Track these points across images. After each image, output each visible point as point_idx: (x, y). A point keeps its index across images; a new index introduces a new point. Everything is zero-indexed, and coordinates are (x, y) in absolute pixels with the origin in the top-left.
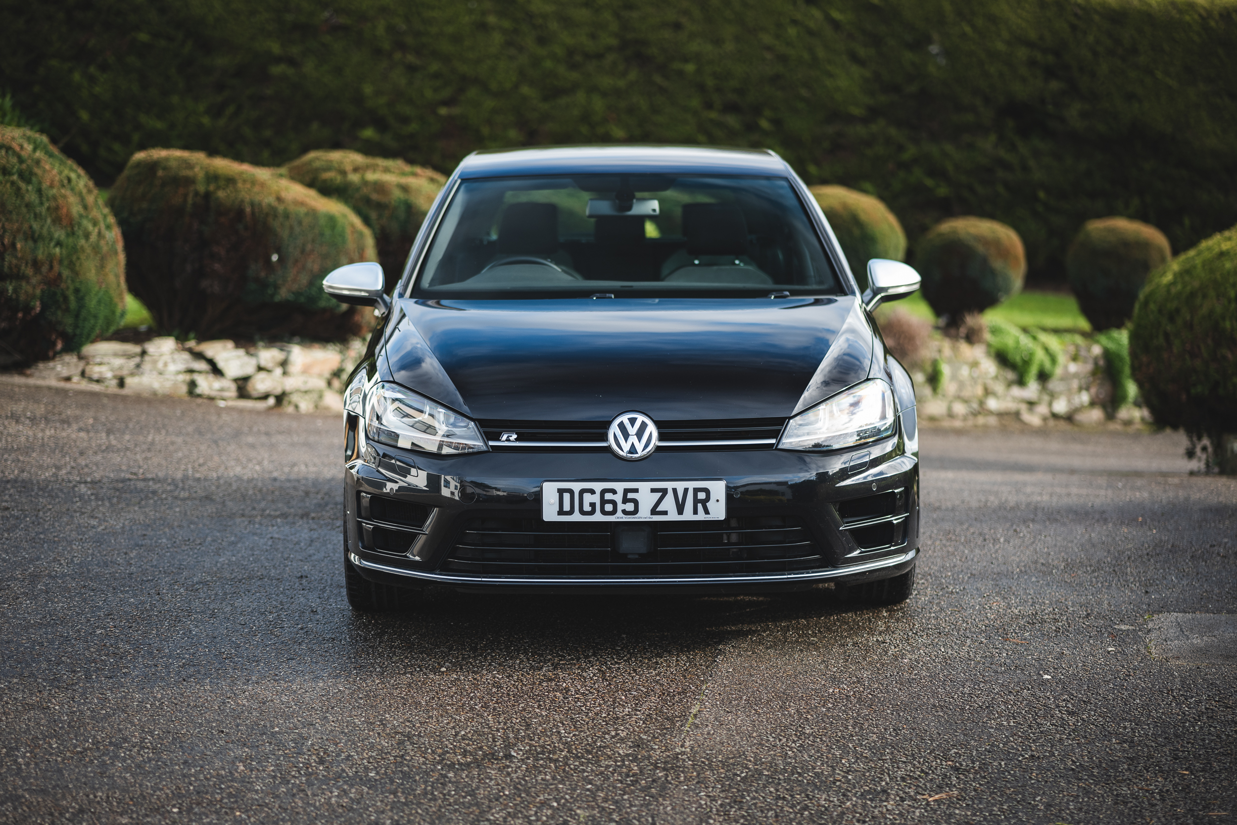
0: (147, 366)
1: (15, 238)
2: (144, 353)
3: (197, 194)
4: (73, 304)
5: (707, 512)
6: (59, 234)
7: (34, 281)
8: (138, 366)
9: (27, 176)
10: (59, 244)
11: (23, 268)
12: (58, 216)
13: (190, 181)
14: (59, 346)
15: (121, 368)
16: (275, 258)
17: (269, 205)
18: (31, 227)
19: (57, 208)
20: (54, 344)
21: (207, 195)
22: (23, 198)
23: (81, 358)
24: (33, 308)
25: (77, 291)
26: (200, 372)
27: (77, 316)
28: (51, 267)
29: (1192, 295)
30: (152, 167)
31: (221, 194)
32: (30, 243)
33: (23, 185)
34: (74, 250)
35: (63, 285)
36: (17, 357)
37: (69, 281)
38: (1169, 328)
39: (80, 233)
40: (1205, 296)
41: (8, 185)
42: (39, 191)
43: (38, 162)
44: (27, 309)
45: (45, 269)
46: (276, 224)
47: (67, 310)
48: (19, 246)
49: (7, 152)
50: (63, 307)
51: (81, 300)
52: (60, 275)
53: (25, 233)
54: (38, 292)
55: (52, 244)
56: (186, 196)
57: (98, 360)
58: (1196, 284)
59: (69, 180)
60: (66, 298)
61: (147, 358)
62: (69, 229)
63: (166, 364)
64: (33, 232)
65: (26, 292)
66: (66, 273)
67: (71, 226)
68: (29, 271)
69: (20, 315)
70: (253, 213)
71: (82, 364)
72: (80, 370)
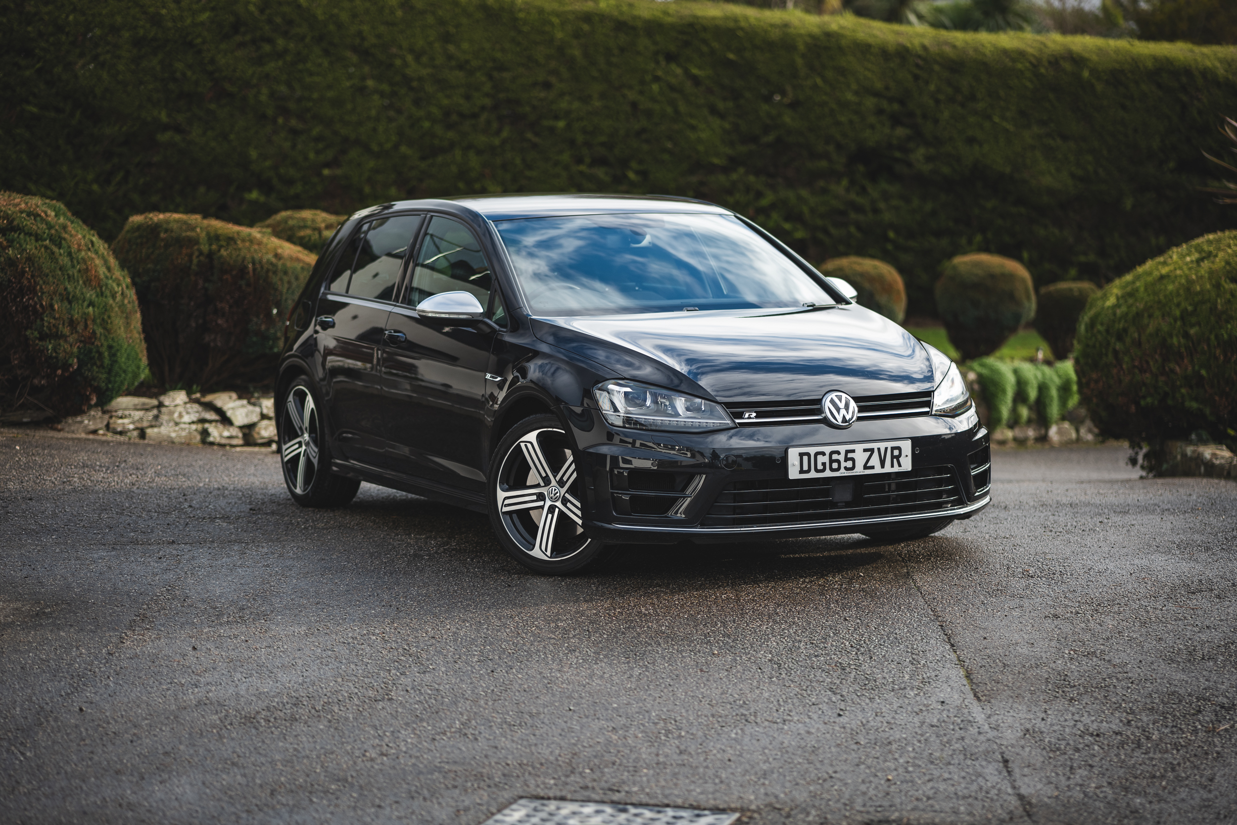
0: (164, 418)
1: (52, 299)
2: (161, 405)
3: (201, 253)
4: (107, 361)
5: (900, 465)
6: (90, 294)
7: (71, 339)
8: (156, 417)
9: (58, 241)
10: (91, 304)
11: (61, 326)
12: (89, 279)
13: (193, 242)
14: (94, 401)
15: (141, 419)
16: (275, 311)
17: (269, 262)
18: (66, 289)
19: (87, 270)
20: (88, 399)
21: (210, 255)
22: (57, 262)
23: (105, 412)
24: (71, 365)
25: (110, 347)
26: (210, 422)
27: (109, 372)
28: (86, 326)
29: (1138, 315)
30: (154, 229)
31: (223, 252)
32: (66, 303)
33: (55, 249)
34: (106, 309)
35: (97, 343)
36: (49, 412)
37: (103, 338)
39: (108, 293)
40: (1150, 316)
41: (43, 250)
42: (70, 254)
43: (64, 227)
44: (66, 366)
45: (80, 328)
46: (275, 279)
47: (102, 366)
48: (56, 307)
49: (35, 219)
50: (98, 363)
51: (113, 355)
52: (94, 333)
53: (60, 294)
54: (75, 350)
55: (86, 304)
56: (190, 256)
57: (120, 413)
58: (1141, 306)
59: (92, 243)
60: (100, 354)
61: (163, 410)
62: (98, 290)
63: (181, 416)
64: (69, 293)
65: (65, 351)
66: (99, 331)
67: (100, 287)
68: (66, 331)
69: (59, 372)
70: (254, 270)
71: (106, 417)
72: (105, 423)
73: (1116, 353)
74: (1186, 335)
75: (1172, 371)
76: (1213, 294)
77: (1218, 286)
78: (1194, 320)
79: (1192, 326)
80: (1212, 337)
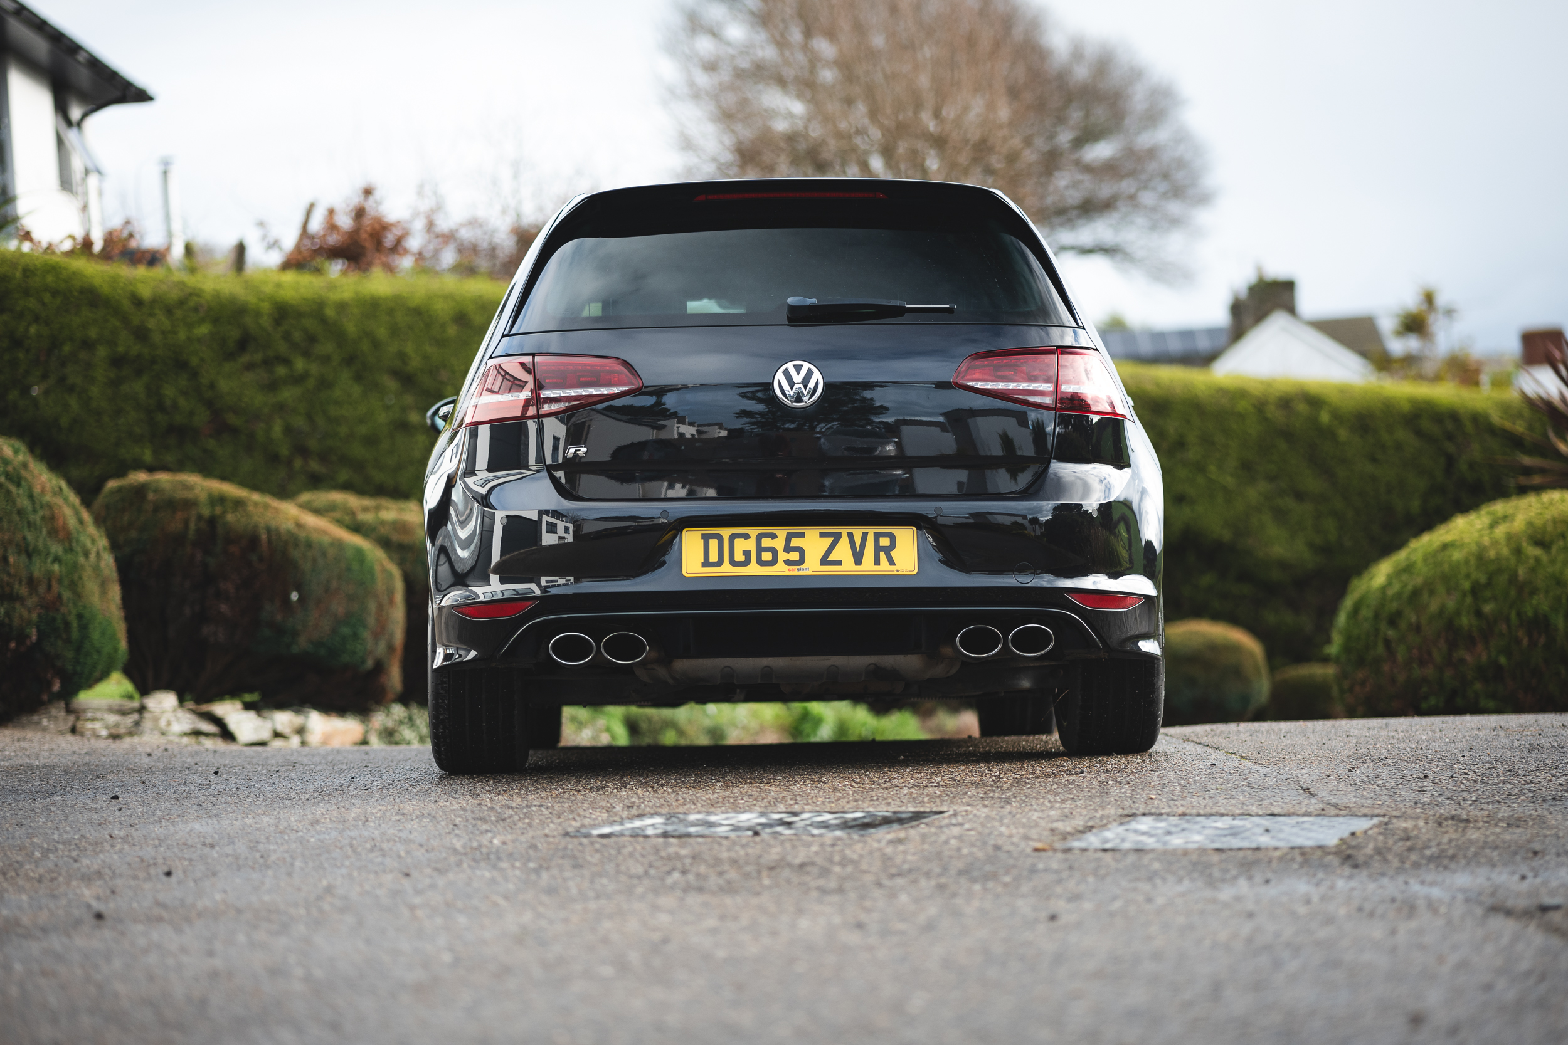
0: (147, 724)
1: (6, 550)
2: (142, 709)
3: (200, 517)
4: (75, 634)
6: (56, 549)
7: (30, 602)
8: (137, 724)
9: (17, 481)
10: (57, 559)
11: (16, 587)
12: (56, 529)
13: (189, 504)
14: (57, 687)
15: (117, 725)
16: (294, 596)
17: (289, 531)
18: (24, 538)
19: (53, 518)
20: (49, 684)
21: (212, 521)
22: (14, 502)
23: (69, 710)
24: (28, 636)
25: (80, 617)
26: (207, 735)
27: (78, 649)
28: (49, 587)
29: (1416, 593)
30: (140, 490)
31: (230, 517)
32: (24, 558)
33: (13, 489)
34: (75, 567)
35: (64, 610)
37: (71, 605)
38: (1391, 633)
39: (79, 549)
40: (1432, 592)
42: (31, 497)
43: (25, 465)
44: (22, 637)
45: (42, 589)
46: (296, 554)
47: (68, 641)
48: (11, 559)
50: (64, 636)
51: (84, 628)
52: (59, 597)
53: (17, 545)
54: (34, 617)
55: (50, 560)
56: (186, 522)
57: (89, 715)
58: (1419, 581)
59: (61, 489)
60: (67, 624)
61: (146, 715)
62: (67, 544)
63: (169, 724)
64: (27, 545)
65: (21, 616)
66: (66, 595)
67: (68, 540)
68: (23, 591)
69: (13, 645)
70: (270, 541)
71: (72, 718)
72: (70, 724)
73: (1387, 643)
74: (1479, 613)
75: (1462, 661)
76: (1513, 561)
77: (1518, 551)
78: (1488, 593)
79: (1486, 601)
80: (1513, 615)
